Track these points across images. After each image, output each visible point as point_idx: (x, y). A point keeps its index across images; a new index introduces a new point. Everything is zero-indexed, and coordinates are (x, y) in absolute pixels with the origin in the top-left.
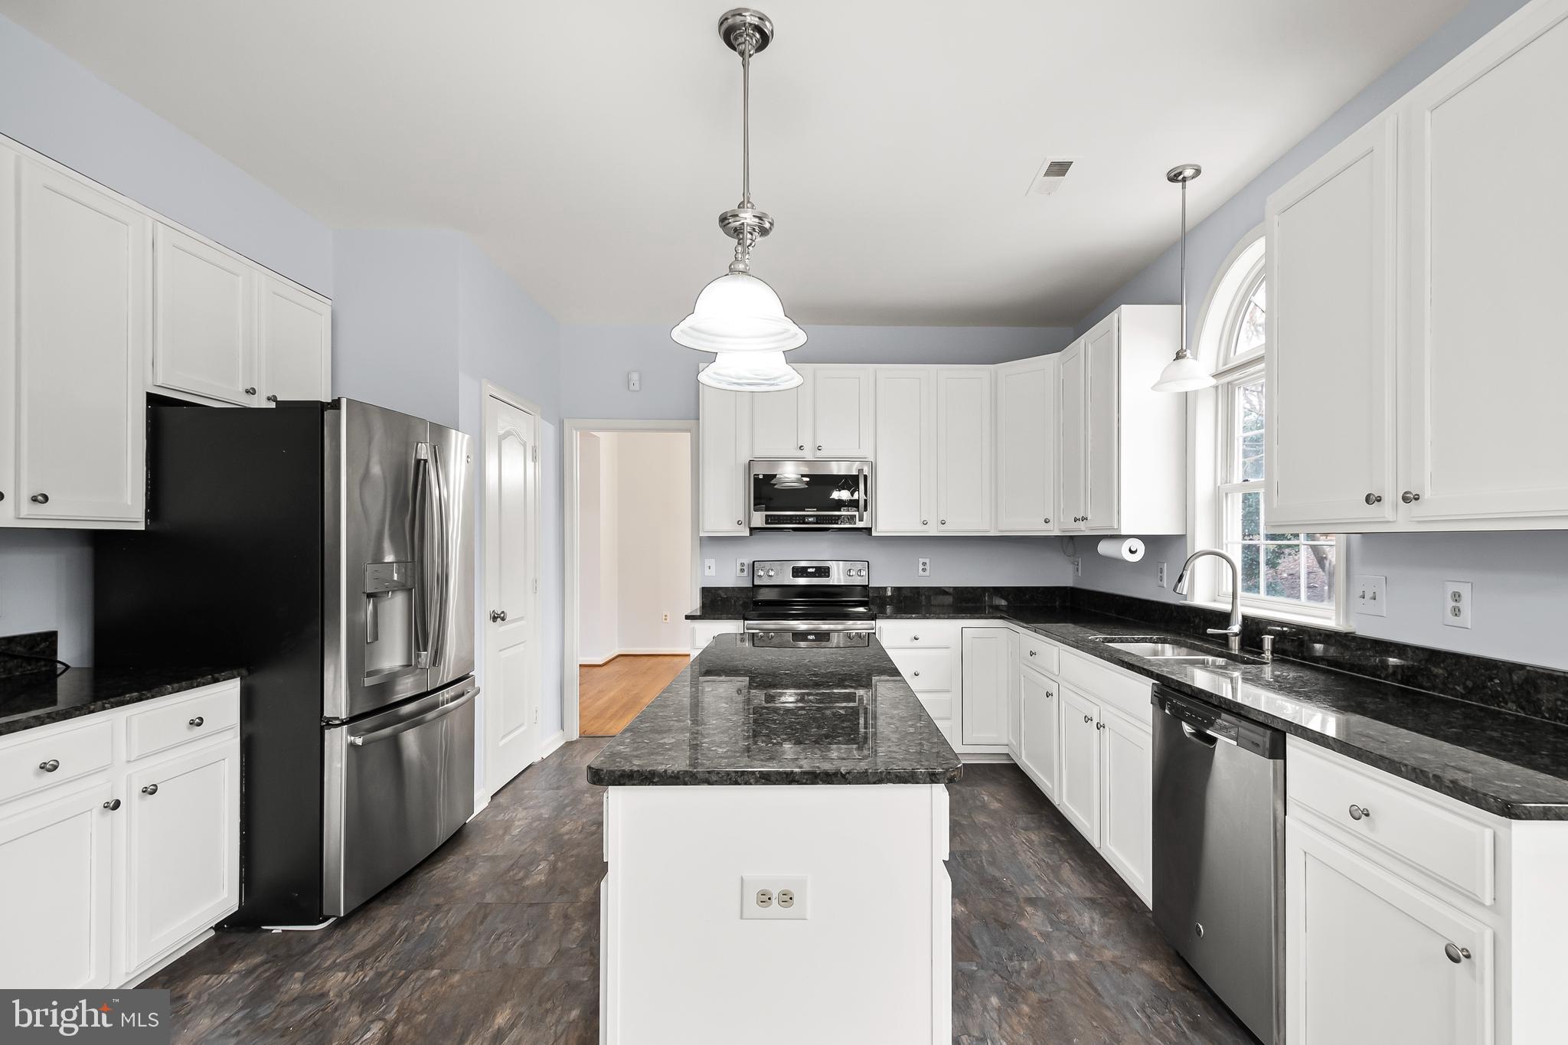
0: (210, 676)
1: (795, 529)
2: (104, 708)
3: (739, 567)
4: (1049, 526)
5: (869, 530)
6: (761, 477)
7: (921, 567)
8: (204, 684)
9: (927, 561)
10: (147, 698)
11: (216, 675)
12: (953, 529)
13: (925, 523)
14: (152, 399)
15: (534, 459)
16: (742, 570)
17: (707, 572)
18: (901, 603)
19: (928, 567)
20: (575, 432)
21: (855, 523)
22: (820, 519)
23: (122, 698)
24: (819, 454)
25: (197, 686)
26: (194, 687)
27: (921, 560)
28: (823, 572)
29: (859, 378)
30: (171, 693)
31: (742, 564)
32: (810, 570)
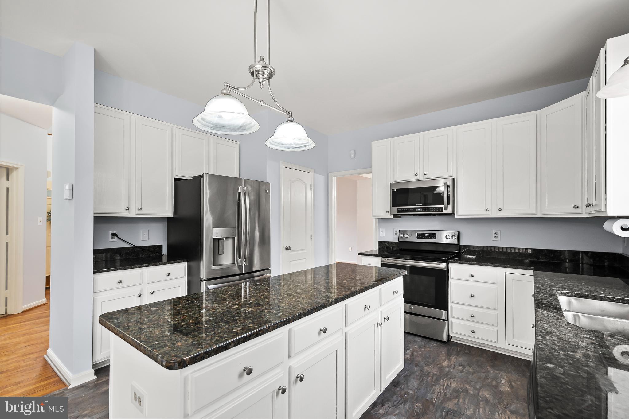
0: (173, 261)
1: (414, 215)
2: (136, 268)
3: (395, 233)
4: (579, 210)
5: (453, 214)
6: (395, 190)
7: (494, 235)
8: (171, 263)
9: (498, 231)
10: (151, 266)
11: (175, 261)
12: (507, 213)
13: (487, 210)
14: (176, 180)
15: (311, 189)
16: (396, 234)
17: (381, 235)
18: (480, 255)
19: (499, 235)
20: (333, 178)
21: (442, 211)
22: (424, 210)
23: (142, 265)
24: (426, 177)
25: (168, 264)
26: (167, 264)
27: (494, 232)
28: (433, 236)
29: (447, 135)
30: (159, 265)
31: (396, 231)
32: (426, 235)
